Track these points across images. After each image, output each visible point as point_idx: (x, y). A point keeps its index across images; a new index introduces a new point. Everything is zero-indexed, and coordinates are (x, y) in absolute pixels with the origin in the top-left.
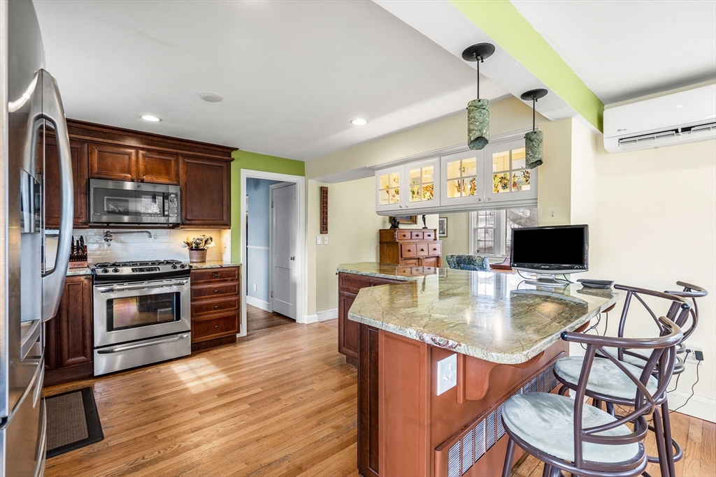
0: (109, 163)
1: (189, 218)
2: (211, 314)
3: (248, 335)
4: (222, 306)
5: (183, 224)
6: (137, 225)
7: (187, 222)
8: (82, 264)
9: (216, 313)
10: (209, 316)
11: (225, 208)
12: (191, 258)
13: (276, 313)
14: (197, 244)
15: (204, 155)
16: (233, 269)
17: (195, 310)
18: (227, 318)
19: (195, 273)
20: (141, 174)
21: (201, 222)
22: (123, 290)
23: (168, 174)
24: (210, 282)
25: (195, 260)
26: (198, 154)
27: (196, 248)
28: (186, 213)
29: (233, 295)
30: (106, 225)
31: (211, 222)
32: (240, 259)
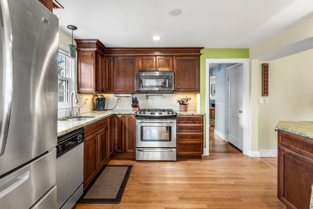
0: (145, 64)
1: (178, 88)
2: (187, 140)
3: (210, 156)
4: (193, 137)
5: (175, 91)
6: (158, 92)
7: (178, 90)
8: (136, 109)
9: (190, 140)
10: (186, 141)
11: (197, 82)
12: (180, 108)
13: (230, 143)
14: (183, 101)
15: (186, 54)
16: (199, 116)
17: (179, 137)
18: (196, 144)
19: (179, 117)
20: (157, 68)
21: (184, 90)
22: (147, 123)
23: (169, 66)
24: (187, 123)
25: (182, 110)
26: (183, 54)
27: (182, 103)
28: (177, 85)
29: (199, 131)
30: (146, 92)
31: (189, 90)
32: (205, 111)
